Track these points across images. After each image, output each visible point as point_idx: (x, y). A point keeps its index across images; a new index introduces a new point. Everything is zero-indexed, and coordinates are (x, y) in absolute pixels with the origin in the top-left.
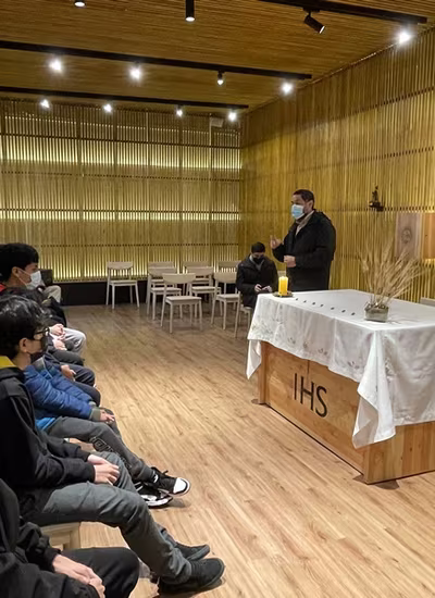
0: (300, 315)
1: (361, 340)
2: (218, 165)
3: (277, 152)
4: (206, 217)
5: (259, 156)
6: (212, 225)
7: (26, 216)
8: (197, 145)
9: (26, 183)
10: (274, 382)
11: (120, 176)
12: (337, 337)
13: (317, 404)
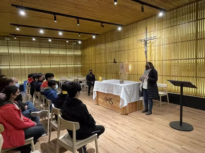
0: (106, 84)
1: (120, 88)
2: (76, 53)
3: (90, 50)
4: (73, 66)
5: (85, 51)
6: (74, 67)
7: (26, 67)
8: (70, 49)
9: (26, 58)
10: (100, 99)
11: (50, 56)
12: (114, 88)
13: (110, 102)
